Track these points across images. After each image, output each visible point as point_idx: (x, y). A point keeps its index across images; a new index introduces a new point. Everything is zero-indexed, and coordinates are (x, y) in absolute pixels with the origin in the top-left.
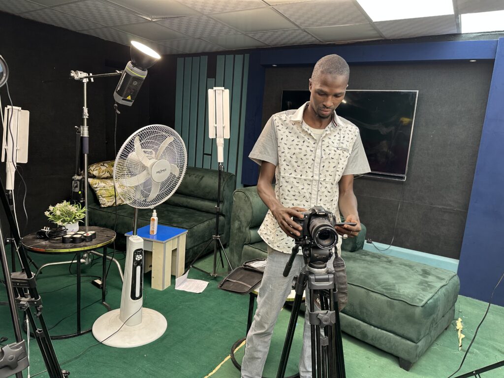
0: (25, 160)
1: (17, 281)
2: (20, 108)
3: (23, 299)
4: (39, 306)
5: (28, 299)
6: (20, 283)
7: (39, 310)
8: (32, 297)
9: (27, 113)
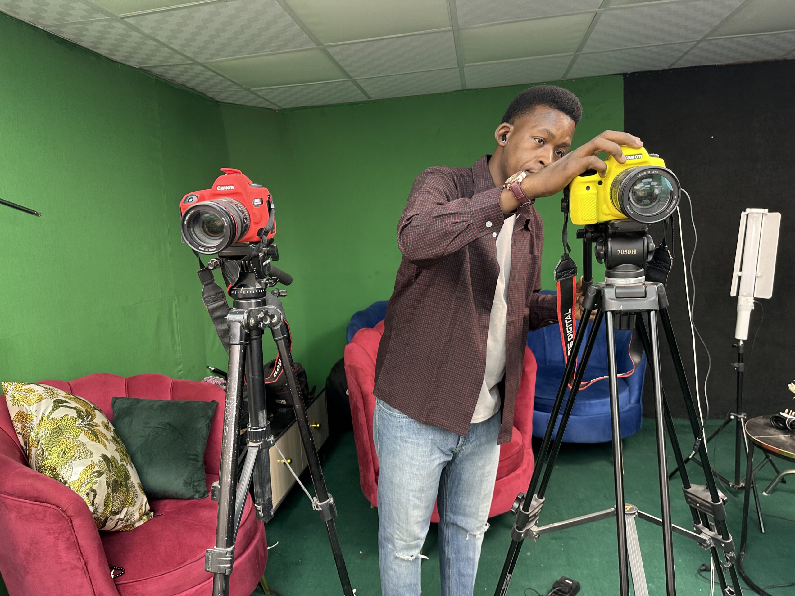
0: (768, 294)
1: (697, 499)
2: (767, 210)
3: (706, 530)
4: (729, 553)
5: (713, 533)
6: (700, 504)
7: (729, 558)
8: (719, 534)
9: (777, 216)
